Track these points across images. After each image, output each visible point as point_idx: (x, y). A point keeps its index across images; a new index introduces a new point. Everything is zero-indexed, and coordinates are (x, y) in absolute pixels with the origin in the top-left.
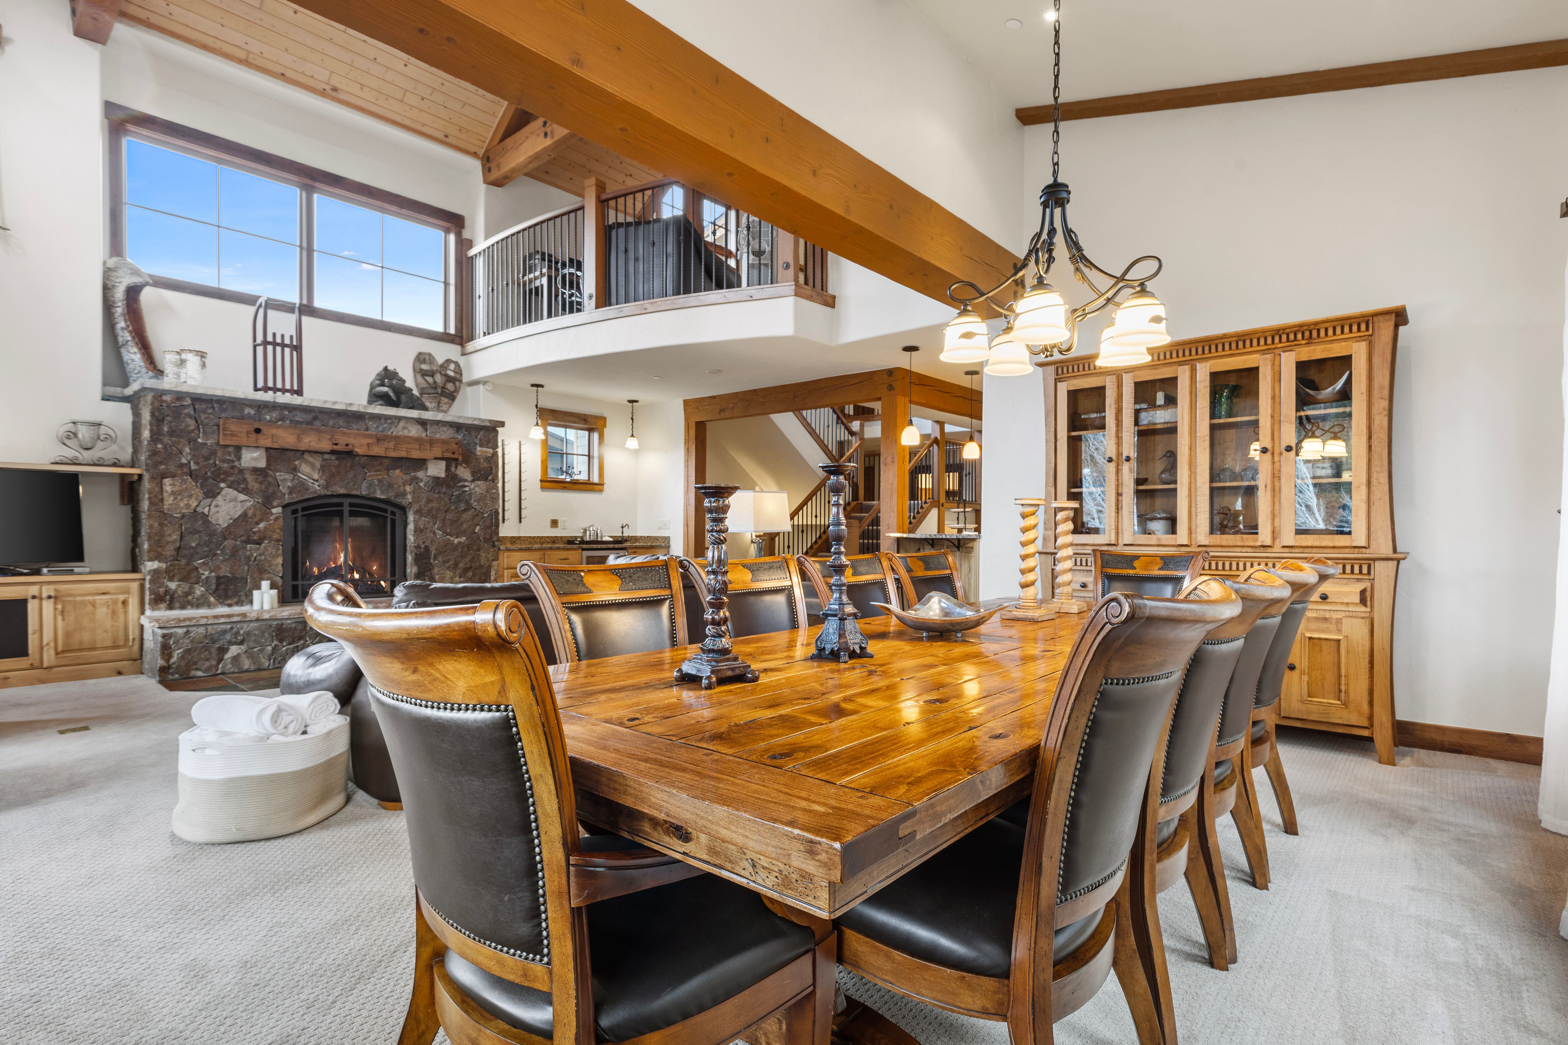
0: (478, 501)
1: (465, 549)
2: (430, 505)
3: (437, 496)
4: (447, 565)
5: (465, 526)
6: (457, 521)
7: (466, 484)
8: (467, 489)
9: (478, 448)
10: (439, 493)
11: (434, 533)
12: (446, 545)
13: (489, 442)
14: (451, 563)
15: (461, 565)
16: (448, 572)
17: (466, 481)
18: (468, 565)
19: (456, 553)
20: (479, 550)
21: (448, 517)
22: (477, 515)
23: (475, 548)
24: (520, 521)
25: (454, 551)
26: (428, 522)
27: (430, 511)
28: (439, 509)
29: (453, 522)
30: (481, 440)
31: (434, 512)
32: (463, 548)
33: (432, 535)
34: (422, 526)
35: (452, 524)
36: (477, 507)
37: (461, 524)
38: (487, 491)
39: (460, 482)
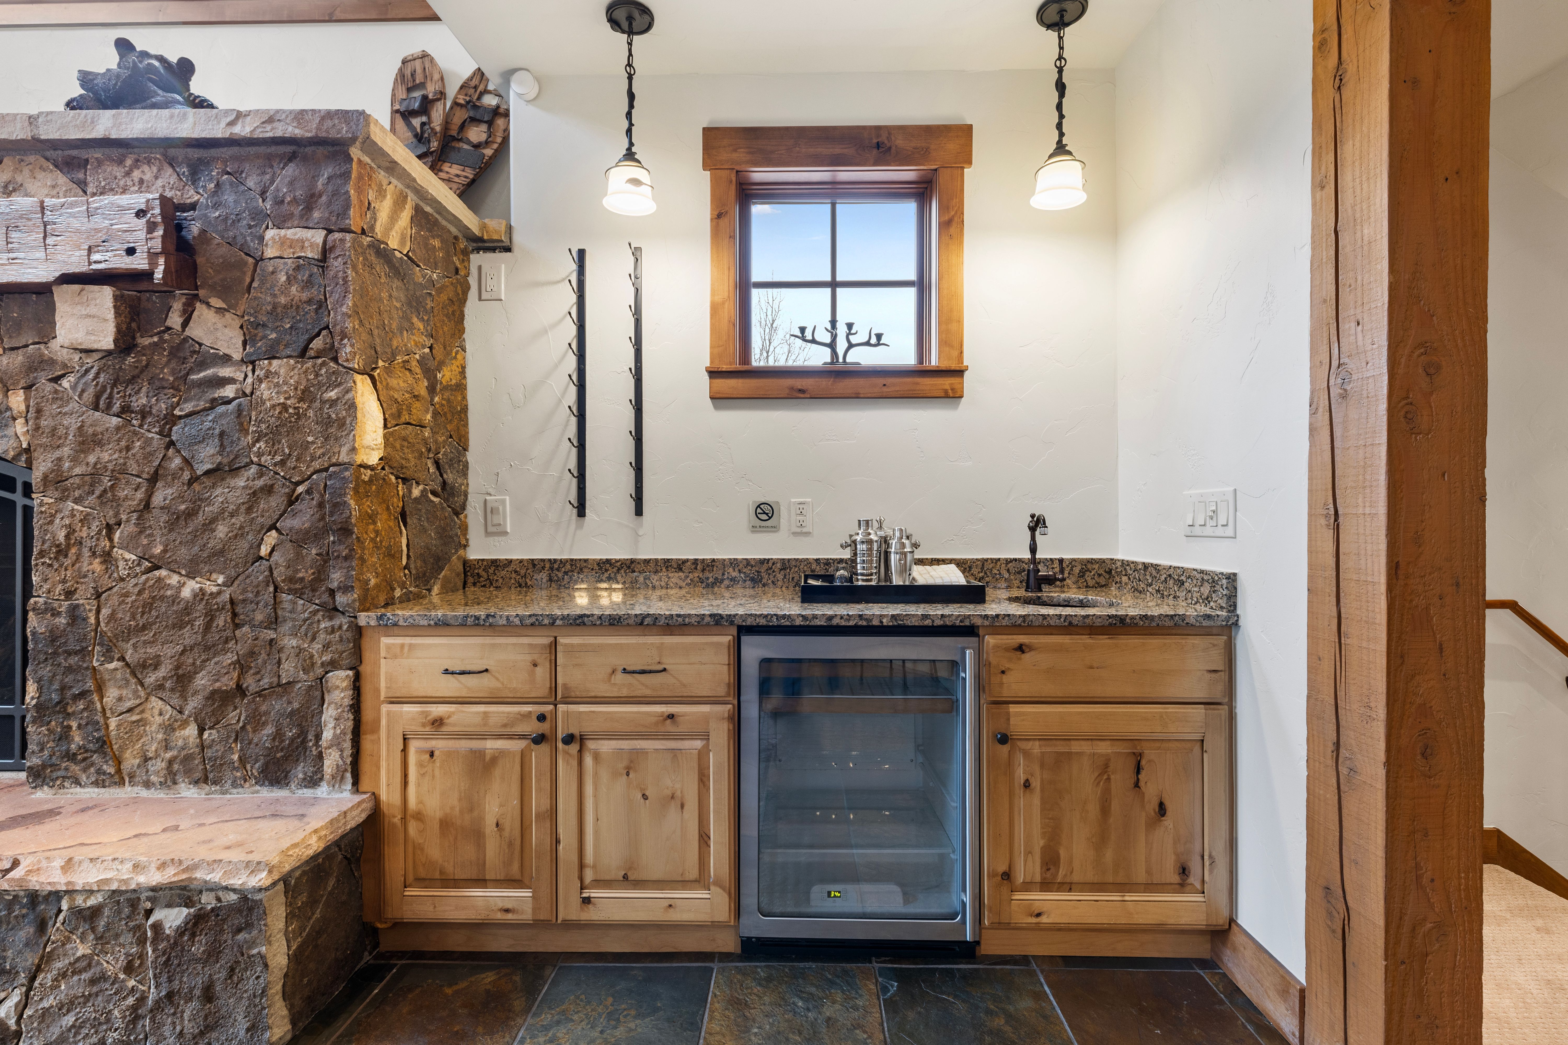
0: (273, 435)
1: (221, 620)
2: (92, 459)
3: (115, 421)
4: (151, 679)
5: (222, 530)
6: (190, 514)
7: (225, 372)
8: (229, 391)
9: (270, 234)
10: (126, 410)
11: (107, 557)
12: (148, 606)
13: (310, 202)
14: (162, 672)
15: (202, 681)
16: (155, 703)
17: (226, 359)
18: (228, 682)
19: (188, 636)
20: (274, 622)
21: (158, 499)
22: (269, 490)
23: (259, 617)
24: (639, 512)
25: (180, 625)
26: (85, 520)
27: (95, 475)
28: (124, 471)
29: (176, 520)
30: (278, 202)
31: (107, 482)
32: (210, 617)
33: (97, 565)
34: (61, 536)
35: (172, 526)
36: (266, 460)
37: (209, 525)
38: (306, 395)
39: (202, 365)
